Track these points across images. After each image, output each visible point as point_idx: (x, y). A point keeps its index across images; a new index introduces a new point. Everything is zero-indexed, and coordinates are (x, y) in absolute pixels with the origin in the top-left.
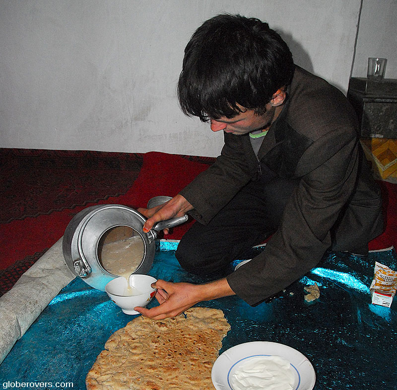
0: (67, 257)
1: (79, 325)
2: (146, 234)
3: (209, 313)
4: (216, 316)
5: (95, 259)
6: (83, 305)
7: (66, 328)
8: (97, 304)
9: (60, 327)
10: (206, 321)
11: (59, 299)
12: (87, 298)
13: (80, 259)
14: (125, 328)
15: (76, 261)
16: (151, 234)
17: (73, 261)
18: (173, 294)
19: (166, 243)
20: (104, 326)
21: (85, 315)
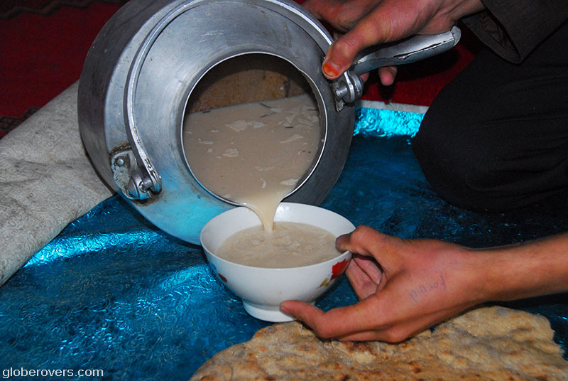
0: (91, 137)
1: (113, 329)
2: (330, 81)
3: (503, 322)
4: (528, 335)
5: (176, 152)
6: (128, 270)
7: (72, 333)
8: (171, 270)
9: (52, 330)
10: (495, 345)
11: (60, 251)
12: (144, 252)
13: (130, 145)
14: (249, 345)
15: (117, 150)
16: (344, 84)
17: (110, 149)
18: (401, 274)
19: (384, 115)
20: (185, 335)
21: (132, 300)
